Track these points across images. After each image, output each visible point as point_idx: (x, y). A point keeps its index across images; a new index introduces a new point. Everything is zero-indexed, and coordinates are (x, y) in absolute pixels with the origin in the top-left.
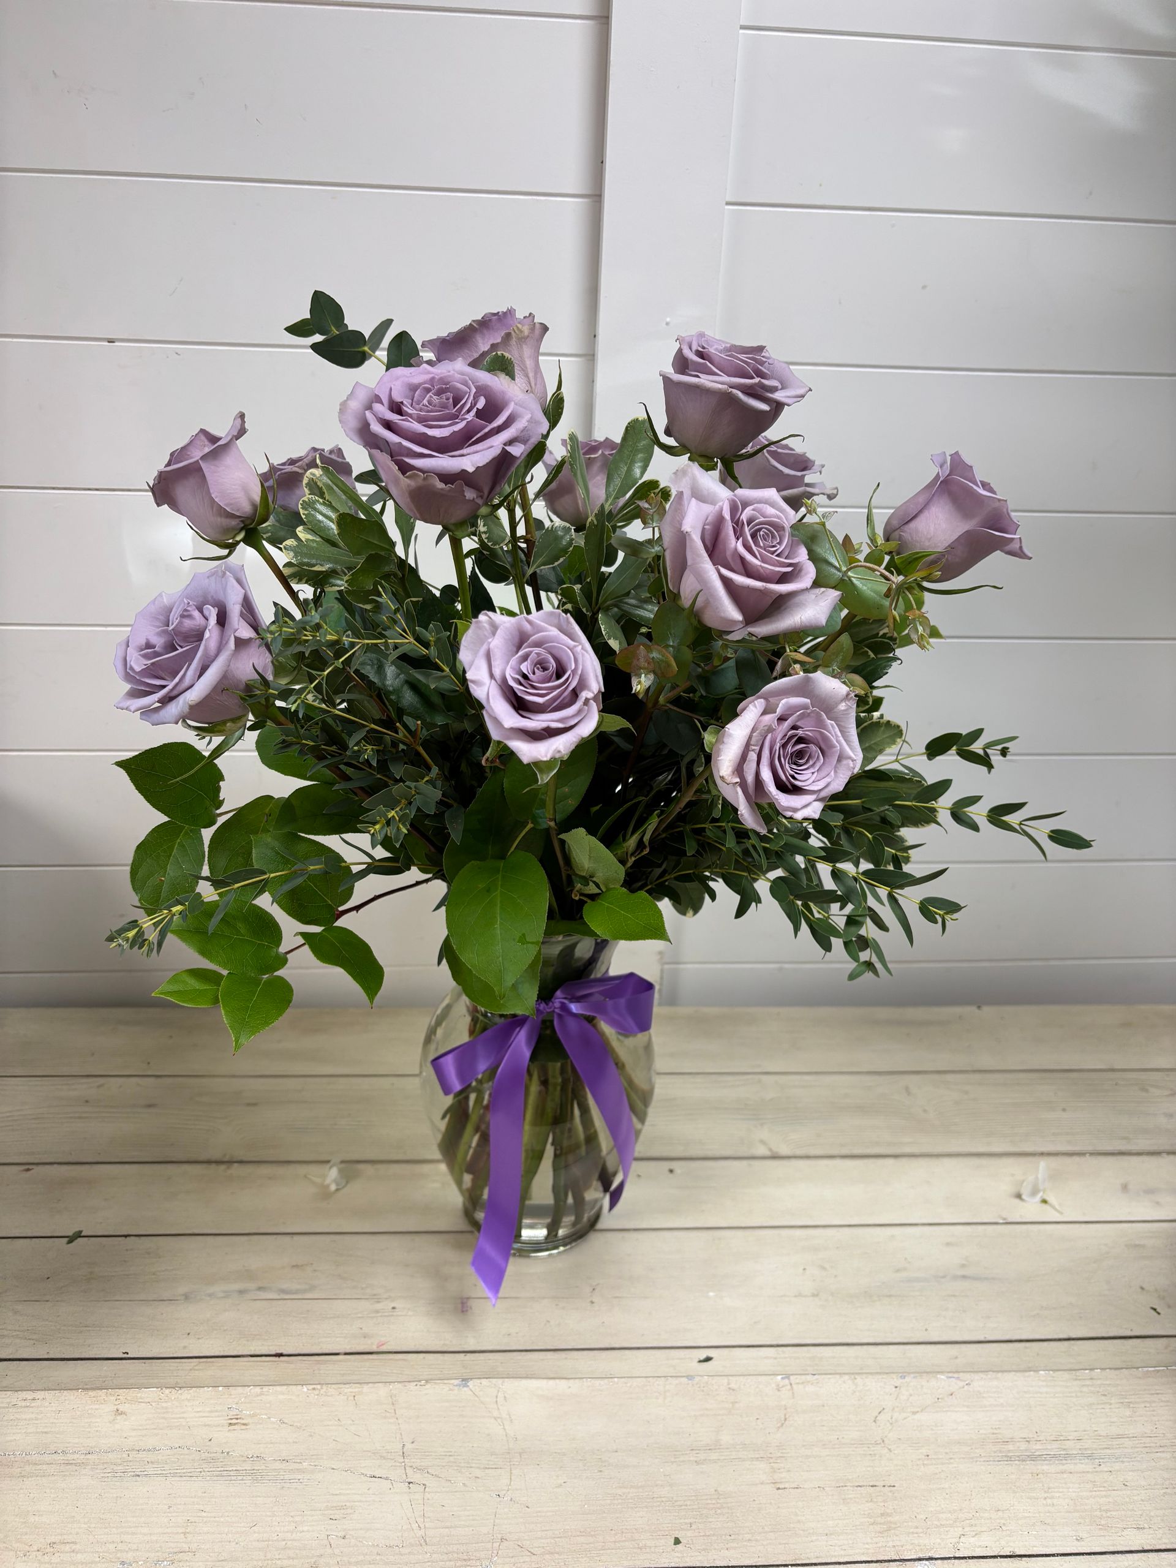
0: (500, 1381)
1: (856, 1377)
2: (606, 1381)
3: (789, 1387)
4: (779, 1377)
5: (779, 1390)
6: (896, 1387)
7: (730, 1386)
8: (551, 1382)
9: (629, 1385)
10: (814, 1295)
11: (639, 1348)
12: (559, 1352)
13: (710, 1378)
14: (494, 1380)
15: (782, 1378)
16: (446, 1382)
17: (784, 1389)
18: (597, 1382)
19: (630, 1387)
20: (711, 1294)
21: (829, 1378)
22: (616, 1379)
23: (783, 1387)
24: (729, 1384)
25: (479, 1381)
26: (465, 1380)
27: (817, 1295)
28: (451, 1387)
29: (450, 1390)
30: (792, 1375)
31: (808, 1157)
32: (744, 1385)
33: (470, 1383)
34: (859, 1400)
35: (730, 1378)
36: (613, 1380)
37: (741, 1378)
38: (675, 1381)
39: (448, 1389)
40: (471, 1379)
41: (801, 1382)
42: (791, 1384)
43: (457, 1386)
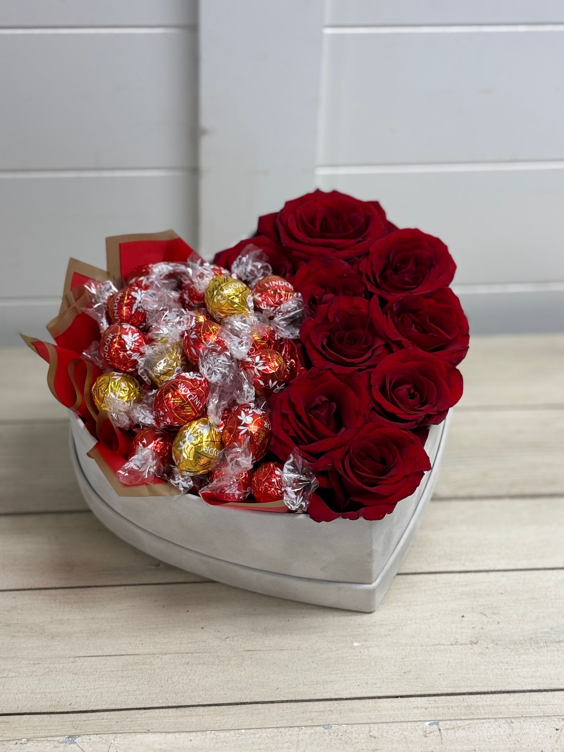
0: (112, 737)
1: (513, 720)
2: (232, 732)
3: (438, 733)
4: (427, 723)
5: (426, 736)
6: (557, 730)
7: (371, 734)
8: (170, 736)
9: (257, 736)
10: (472, 643)
11: (272, 702)
12: (182, 709)
13: (349, 727)
14: (104, 736)
15: (430, 725)
16: (49, 739)
17: (432, 734)
18: (222, 734)
19: (260, 737)
20: (356, 644)
21: (483, 723)
22: (243, 731)
23: (431, 732)
24: (370, 732)
25: (87, 737)
26: (72, 738)
27: (476, 643)
28: (56, 744)
29: (55, 747)
30: (441, 720)
31: (471, 498)
32: (387, 732)
33: (78, 740)
34: (515, 744)
35: (372, 725)
36: (239, 731)
37: (384, 725)
38: (309, 731)
39: (52, 746)
40: (79, 736)
41: (451, 727)
42: (440, 730)
43: (62, 742)
